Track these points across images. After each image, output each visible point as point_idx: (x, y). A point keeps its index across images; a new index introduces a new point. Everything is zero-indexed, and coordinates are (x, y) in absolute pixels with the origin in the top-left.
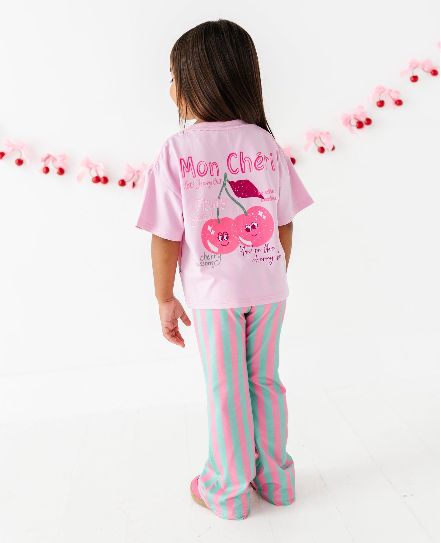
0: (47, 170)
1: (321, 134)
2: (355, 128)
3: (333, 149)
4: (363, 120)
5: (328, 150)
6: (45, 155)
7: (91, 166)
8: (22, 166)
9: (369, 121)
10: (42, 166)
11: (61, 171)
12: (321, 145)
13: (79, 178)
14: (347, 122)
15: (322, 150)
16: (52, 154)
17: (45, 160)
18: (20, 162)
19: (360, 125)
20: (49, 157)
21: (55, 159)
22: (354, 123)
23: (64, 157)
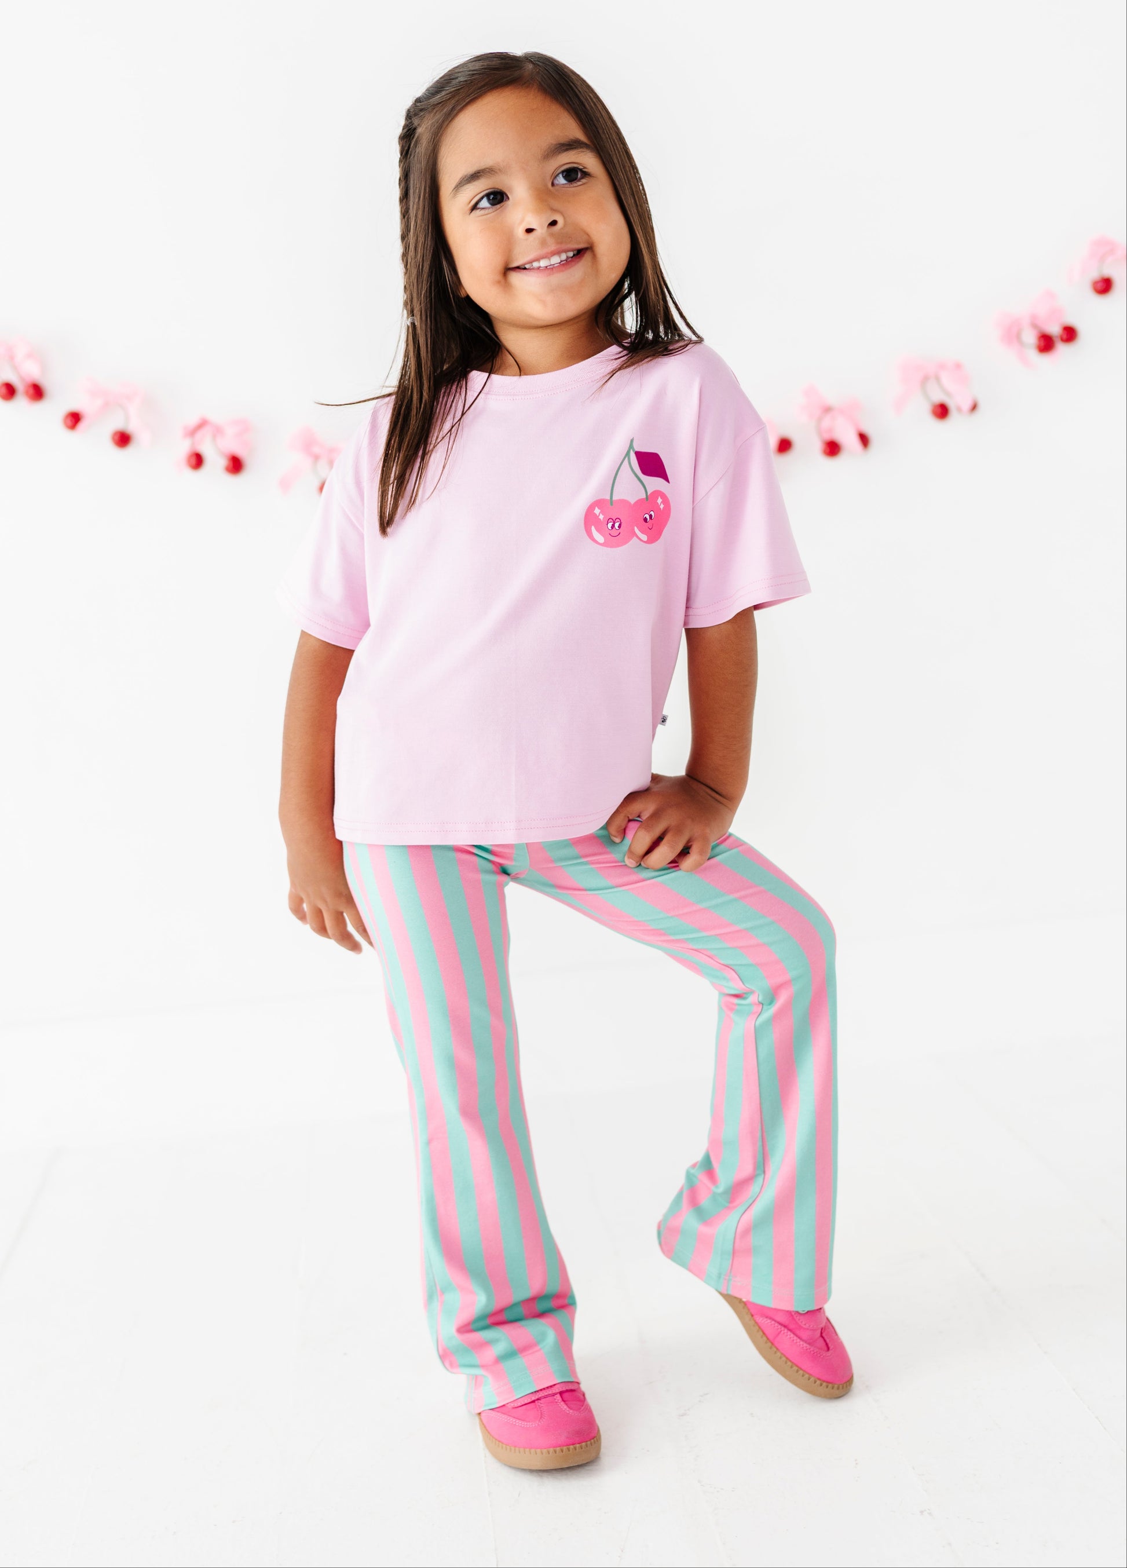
0: (197, 461)
1: (942, 366)
2: (1033, 355)
3: (974, 407)
4: (1054, 329)
5: (959, 409)
6: (193, 421)
7: (316, 450)
8: (129, 450)
9: (1070, 334)
10: (183, 448)
11: (236, 465)
12: (938, 397)
13: (285, 484)
14: (1012, 335)
15: (942, 411)
16: (214, 417)
17: (193, 432)
18: (123, 439)
19: (1046, 344)
20: (203, 424)
21: (218, 431)
22: (1031, 338)
23: (244, 427)
